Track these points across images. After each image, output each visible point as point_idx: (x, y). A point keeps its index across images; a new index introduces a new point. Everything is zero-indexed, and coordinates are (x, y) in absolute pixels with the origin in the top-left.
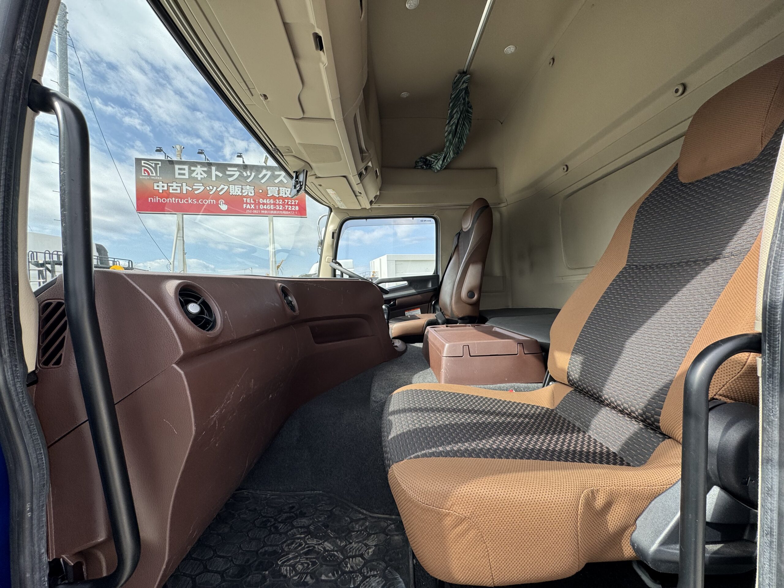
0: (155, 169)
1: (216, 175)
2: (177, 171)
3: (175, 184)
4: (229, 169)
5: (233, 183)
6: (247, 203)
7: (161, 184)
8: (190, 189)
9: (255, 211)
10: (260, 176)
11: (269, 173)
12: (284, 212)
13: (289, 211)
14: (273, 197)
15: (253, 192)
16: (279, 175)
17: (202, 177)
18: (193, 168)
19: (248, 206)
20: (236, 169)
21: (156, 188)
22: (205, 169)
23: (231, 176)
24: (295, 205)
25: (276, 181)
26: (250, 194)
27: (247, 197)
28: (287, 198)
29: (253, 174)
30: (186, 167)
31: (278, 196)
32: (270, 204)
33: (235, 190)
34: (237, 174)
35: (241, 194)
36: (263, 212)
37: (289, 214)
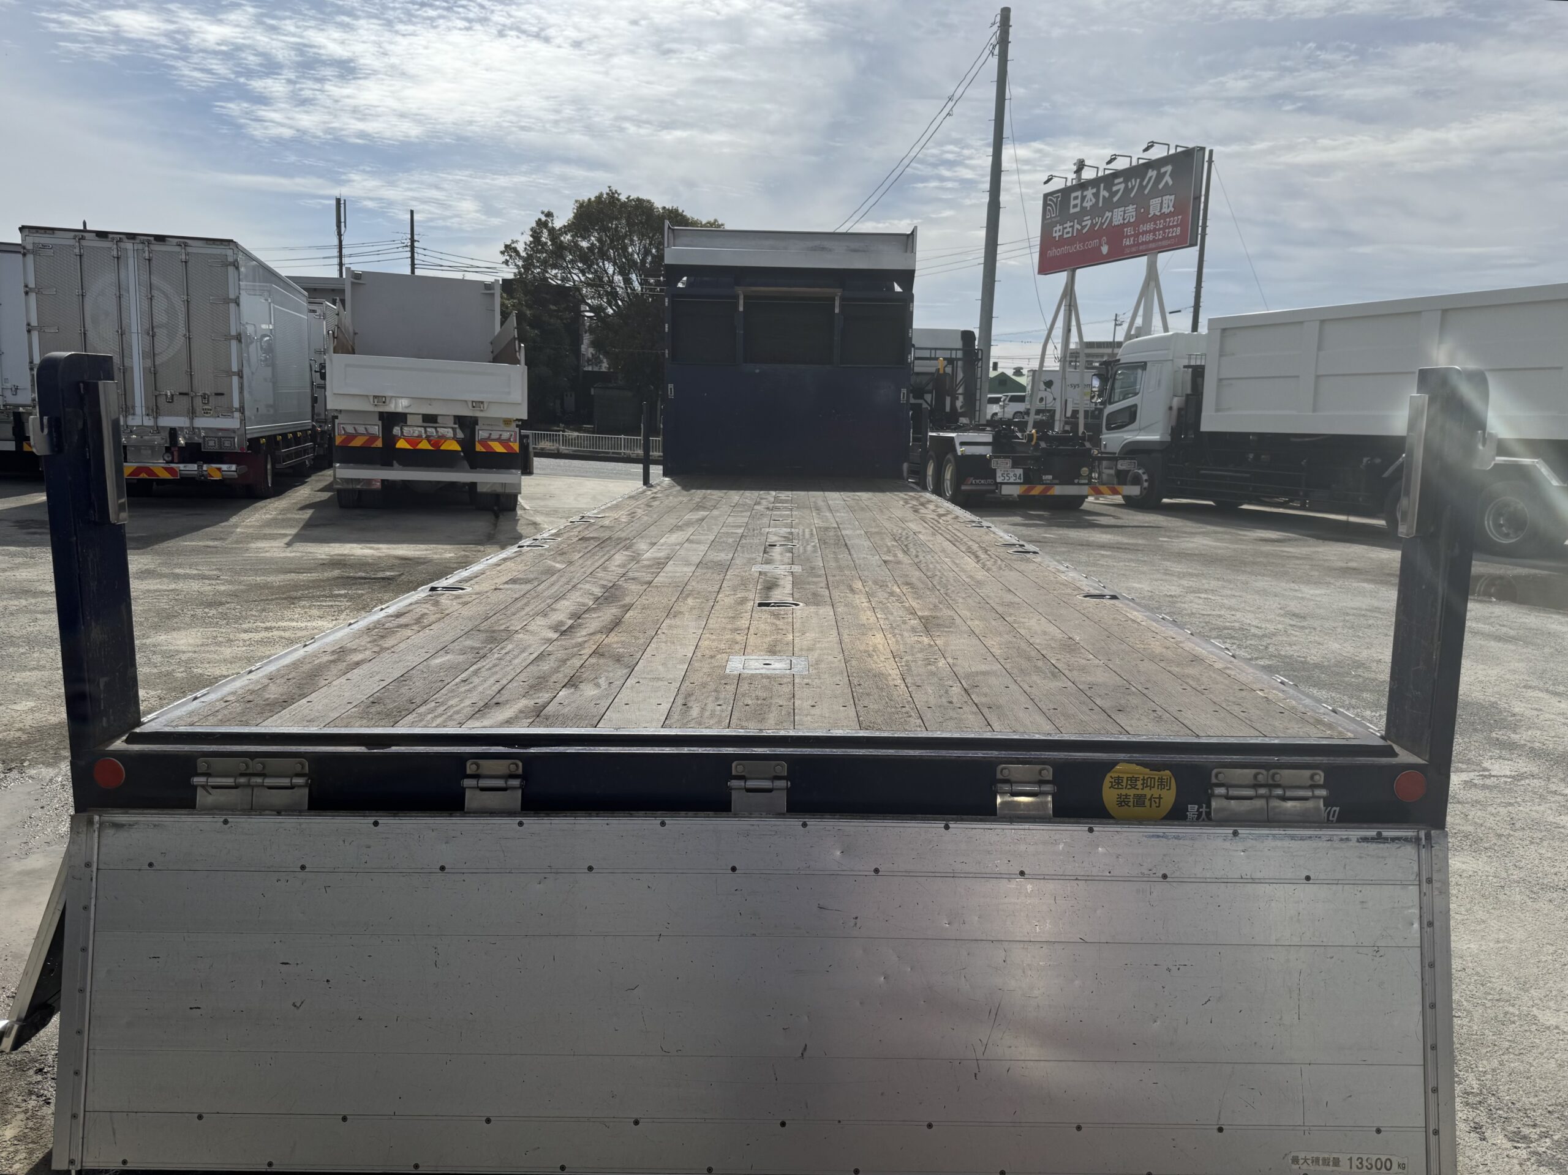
0: (1056, 205)
1: (1104, 197)
2: (1073, 203)
3: (1069, 224)
4: (1116, 181)
5: (1119, 204)
6: (1127, 236)
7: (1058, 227)
8: (1079, 227)
9: (1134, 249)
10: (1145, 183)
11: (1155, 173)
12: (1165, 243)
13: (1169, 238)
14: (1155, 218)
15: (1134, 213)
16: (1166, 172)
17: (1091, 204)
18: (1085, 193)
19: (1128, 243)
20: (1121, 180)
21: (1054, 235)
22: (1094, 190)
23: (1118, 191)
24: (1176, 226)
25: (1161, 186)
26: (1132, 220)
27: (1129, 224)
28: (1170, 215)
29: (1138, 180)
30: (1079, 193)
31: (1159, 214)
32: (1149, 232)
33: (1117, 217)
34: (1122, 186)
35: (1122, 222)
36: (1141, 248)
37: (1168, 246)
